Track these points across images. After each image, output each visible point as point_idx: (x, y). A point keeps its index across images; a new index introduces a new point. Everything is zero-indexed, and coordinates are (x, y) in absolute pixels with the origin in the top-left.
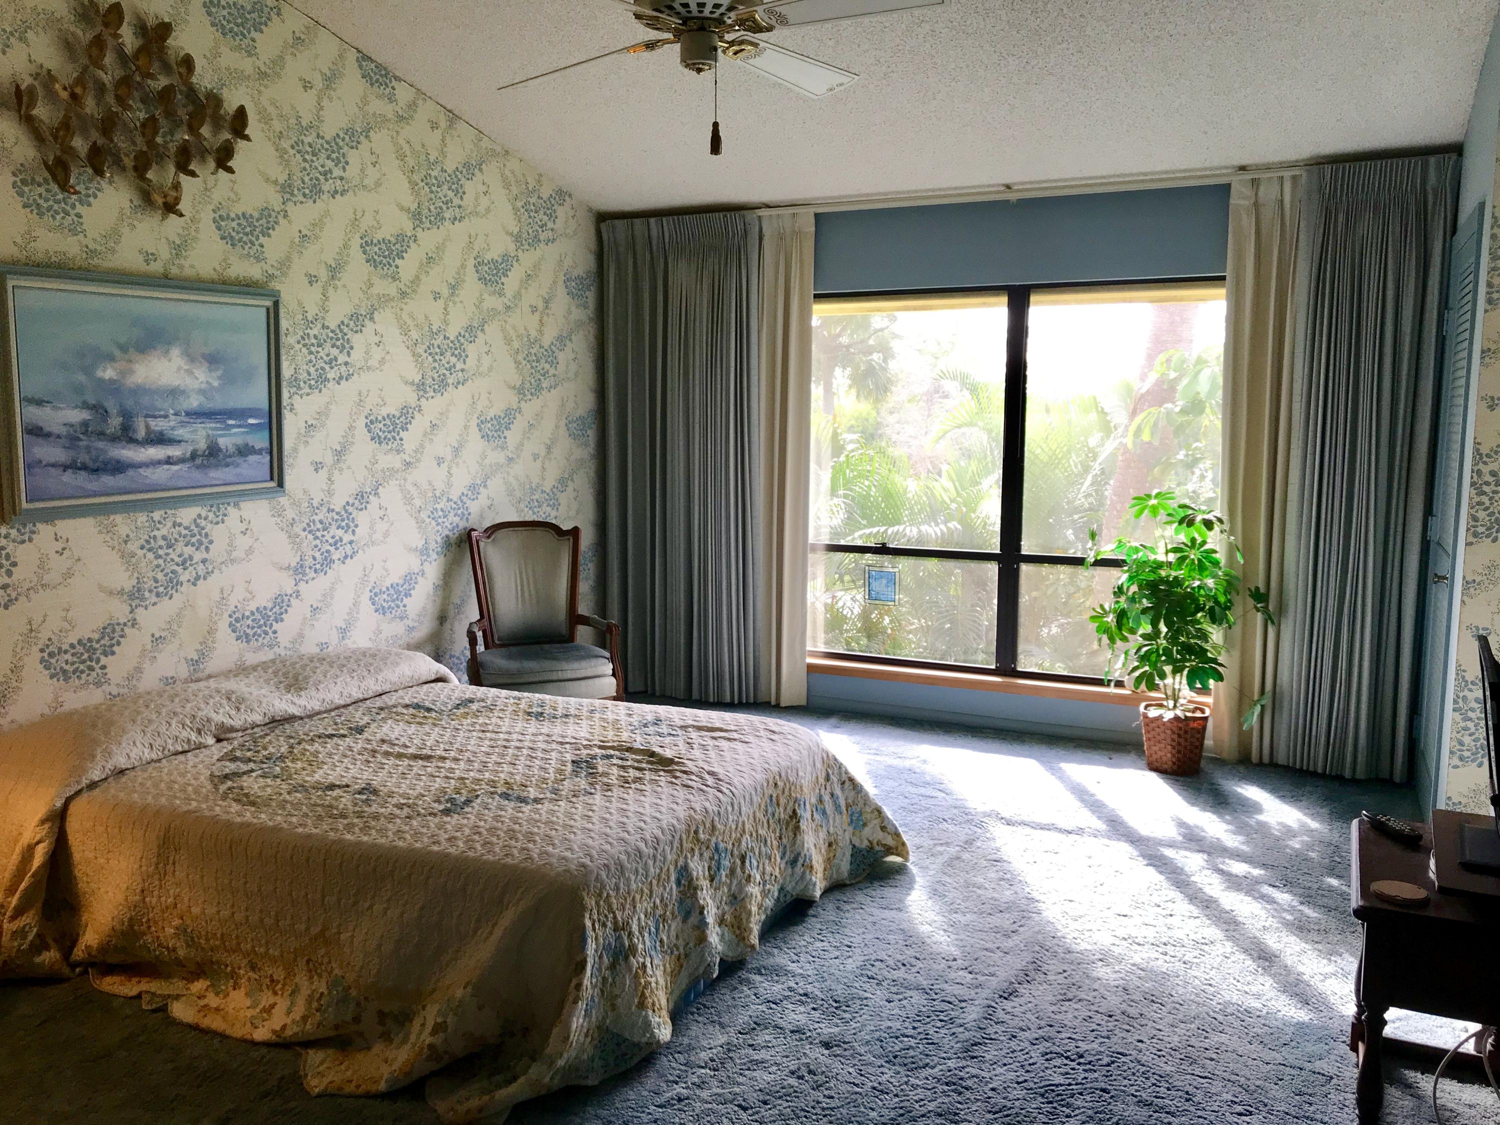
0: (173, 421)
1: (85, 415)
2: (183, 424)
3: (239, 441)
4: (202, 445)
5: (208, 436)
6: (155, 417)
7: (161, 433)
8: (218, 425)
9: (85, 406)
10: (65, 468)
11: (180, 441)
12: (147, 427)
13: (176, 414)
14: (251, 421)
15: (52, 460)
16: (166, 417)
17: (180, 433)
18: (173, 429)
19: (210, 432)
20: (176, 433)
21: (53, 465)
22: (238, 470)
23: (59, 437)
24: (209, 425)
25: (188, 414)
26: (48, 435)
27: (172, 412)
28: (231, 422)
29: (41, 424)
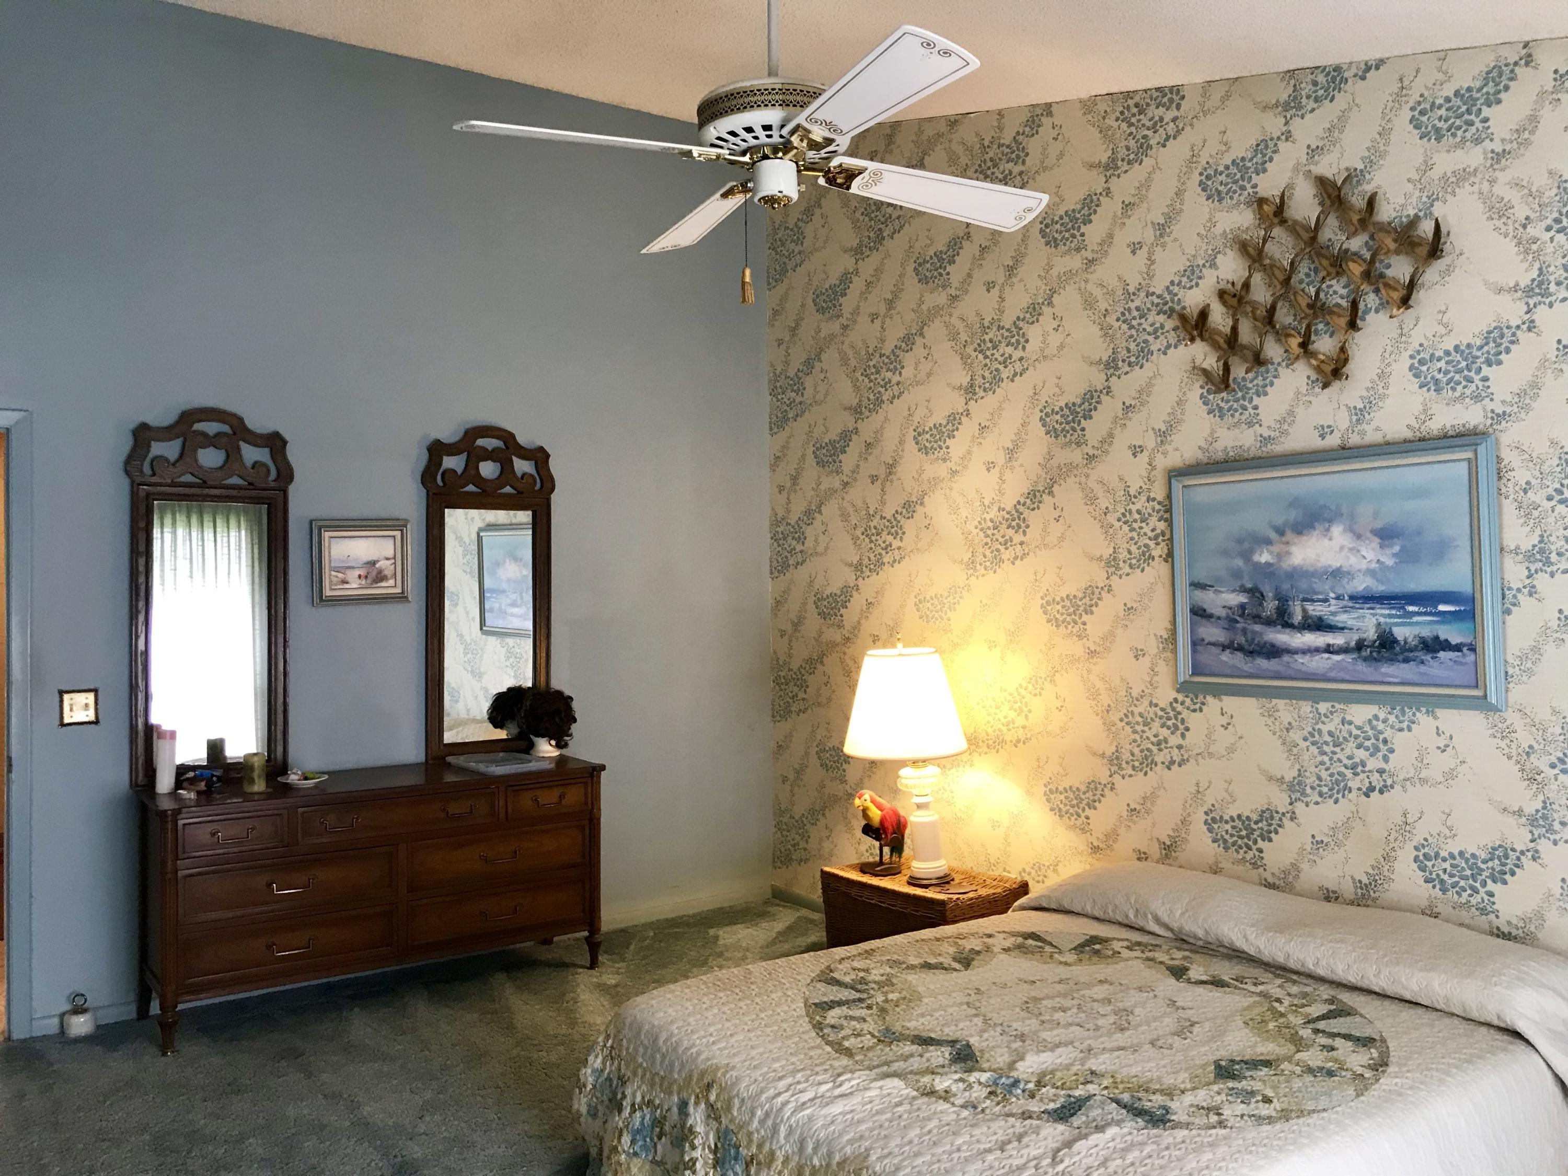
0: (1334, 606)
1: (1242, 598)
2: (1345, 609)
3: (1426, 632)
4: (1371, 634)
5: (1379, 624)
6: (1313, 601)
7: (1320, 619)
8: (1394, 612)
9: (1243, 590)
10: (1224, 647)
11: (1343, 629)
12: (1304, 611)
13: (1338, 598)
14: (1442, 608)
15: (1213, 639)
16: (1326, 600)
17: (1342, 619)
18: (1334, 614)
19: (1382, 620)
20: (1337, 618)
21: (1213, 644)
22: (1423, 668)
23: (1219, 618)
24: (1379, 611)
25: (1352, 598)
26: (1211, 616)
27: (1332, 595)
28: (1411, 608)
29: (1205, 606)
